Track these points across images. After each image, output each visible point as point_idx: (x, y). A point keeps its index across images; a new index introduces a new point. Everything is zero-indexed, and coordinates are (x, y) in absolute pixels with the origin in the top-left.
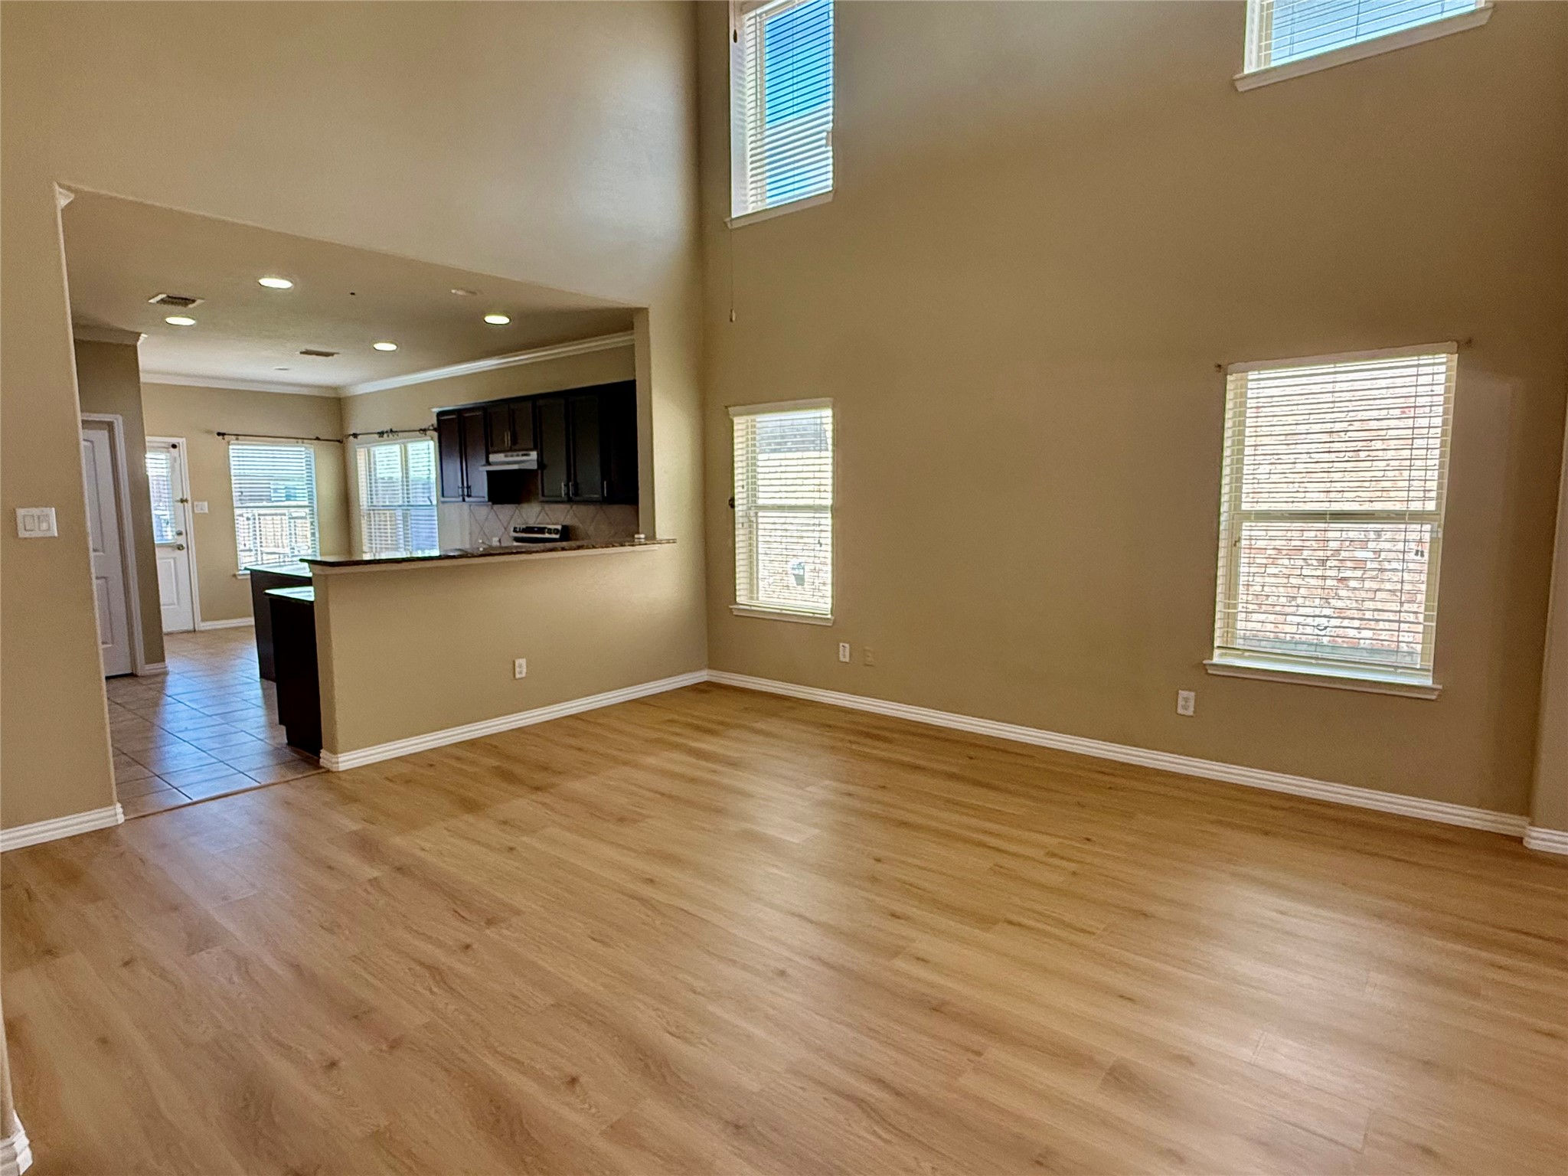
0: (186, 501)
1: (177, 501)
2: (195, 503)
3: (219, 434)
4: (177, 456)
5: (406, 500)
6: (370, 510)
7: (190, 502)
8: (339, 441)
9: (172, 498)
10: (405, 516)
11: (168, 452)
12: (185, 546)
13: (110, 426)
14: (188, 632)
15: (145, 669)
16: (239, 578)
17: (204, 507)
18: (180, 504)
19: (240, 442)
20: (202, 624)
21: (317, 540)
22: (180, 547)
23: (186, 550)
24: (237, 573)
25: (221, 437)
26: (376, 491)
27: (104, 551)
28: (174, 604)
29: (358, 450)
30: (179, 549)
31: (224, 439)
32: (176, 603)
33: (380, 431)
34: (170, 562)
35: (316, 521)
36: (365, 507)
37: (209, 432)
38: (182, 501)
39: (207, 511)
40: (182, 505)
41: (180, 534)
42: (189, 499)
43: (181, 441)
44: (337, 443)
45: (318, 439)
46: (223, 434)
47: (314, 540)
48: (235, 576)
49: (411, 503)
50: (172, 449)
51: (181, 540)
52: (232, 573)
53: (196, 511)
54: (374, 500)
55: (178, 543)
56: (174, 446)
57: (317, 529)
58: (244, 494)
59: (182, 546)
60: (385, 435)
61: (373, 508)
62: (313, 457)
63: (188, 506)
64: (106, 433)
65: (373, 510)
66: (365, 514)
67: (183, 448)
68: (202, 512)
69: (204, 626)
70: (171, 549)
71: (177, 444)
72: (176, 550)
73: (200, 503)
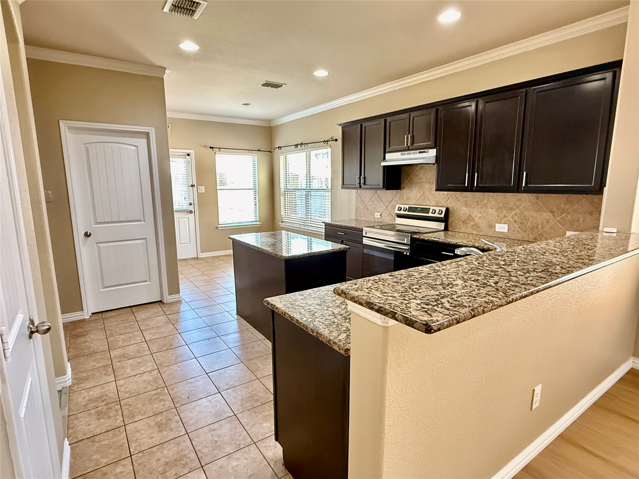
0: (194, 186)
1: (190, 186)
2: (198, 187)
3: (210, 148)
4: (190, 160)
5: (308, 186)
6: (285, 191)
7: (196, 186)
8: (270, 152)
9: (187, 184)
10: (307, 196)
11: (185, 158)
12: (193, 211)
13: (147, 135)
14: (194, 258)
15: (168, 298)
16: (219, 229)
17: (202, 189)
18: (191, 187)
19: (221, 153)
20: (201, 254)
21: (258, 208)
22: (191, 212)
23: (193, 213)
24: (218, 226)
25: (211, 149)
26: (289, 180)
27: (144, 222)
28: (188, 243)
29: (280, 157)
30: (191, 213)
31: (213, 150)
32: (189, 243)
33: (296, 144)
34: (186, 220)
35: (257, 197)
36: (283, 190)
37: (205, 146)
38: (192, 186)
39: (204, 192)
40: (192, 188)
41: (191, 204)
42: (195, 185)
43: (191, 152)
44: (269, 153)
45: (259, 150)
46: (213, 148)
47: (256, 208)
48: (217, 227)
49: (311, 188)
50: (187, 157)
51: (191, 208)
52: (216, 226)
53: (199, 192)
54: (288, 186)
55: (190, 210)
56: (188, 155)
57: (257, 201)
58: (222, 182)
59: (192, 211)
60: (299, 146)
61: (287, 190)
62: (256, 161)
63: (195, 188)
64: (145, 141)
65: (287, 191)
66: (283, 194)
67: (193, 155)
68: (201, 192)
69: (202, 255)
70: (186, 213)
71: (190, 154)
72: (188, 213)
73: (201, 187)
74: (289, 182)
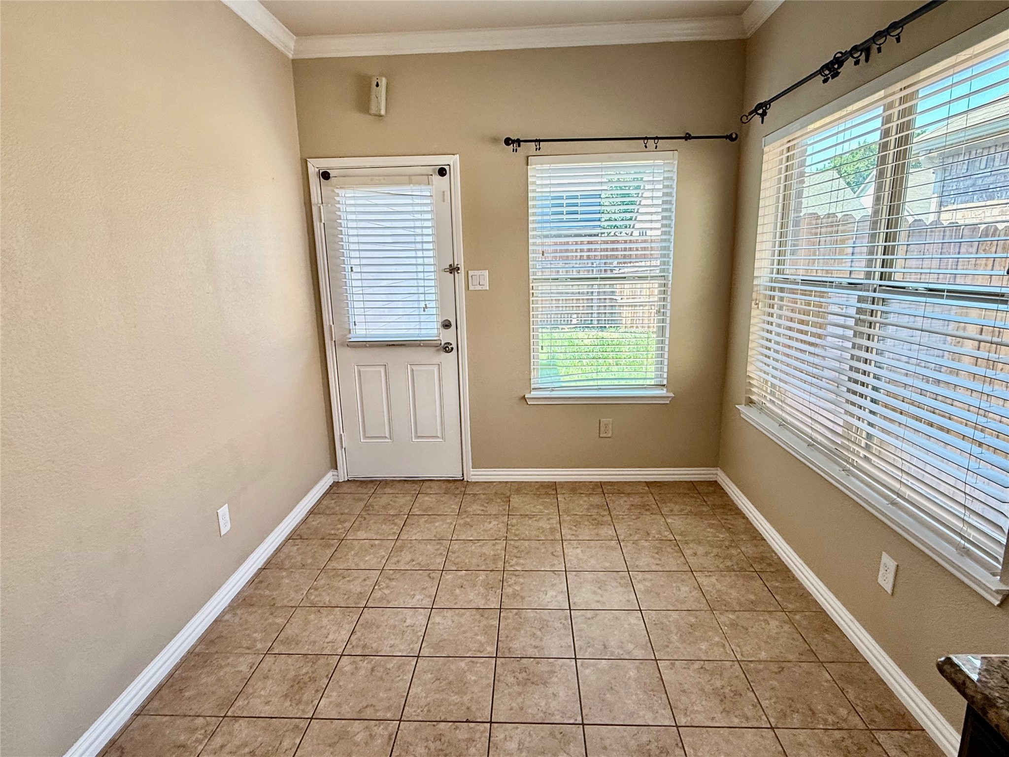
0: (458, 269)
1: (445, 270)
2: (471, 273)
3: (508, 142)
4: (447, 190)
6: (773, 289)
7: (462, 271)
8: (729, 137)
9: (438, 264)
11: (433, 184)
12: (454, 345)
14: (453, 481)
16: (530, 402)
17: (482, 279)
18: (448, 274)
19: (545, 157)
20: (473, 472)
22: (447, 348)
23: (454, 352)
24: (528, 395)
25: (513, 148)
28: (436, 436)
29: (766, 149)
30: (446, 351)
31: (517, 152)
32: (439, 434)
34: (433, 370)
35: (669, 306)
36: (764, 282)
37: (494, 139)
38: (453, 269)
39: (487, 287)
40: (451, 276)
41: (447, 325)
42: (462, 266)
43: (452, 161)
44: (726, 143)
45: (688, 137)
46: (516, 142)
48: (524, 398)
50: (437, 178)
51: (447, 336)
52: (522, 395)
53: (471, 288)
54: (787, 266)
55: (445, 341)
56: (442, 172)
59: (450, 346)
61: (779, 285)
62: (675, 176)
63: (461, 276)
65: (782, 290)
66: (761, 297)
67: (456, 173)
68: (479, 288)
69: (476, 475)
70: (433, 349)
71: (447, 168)
72: (438, 350)
73: (476, 272)
74: (793, 253)
